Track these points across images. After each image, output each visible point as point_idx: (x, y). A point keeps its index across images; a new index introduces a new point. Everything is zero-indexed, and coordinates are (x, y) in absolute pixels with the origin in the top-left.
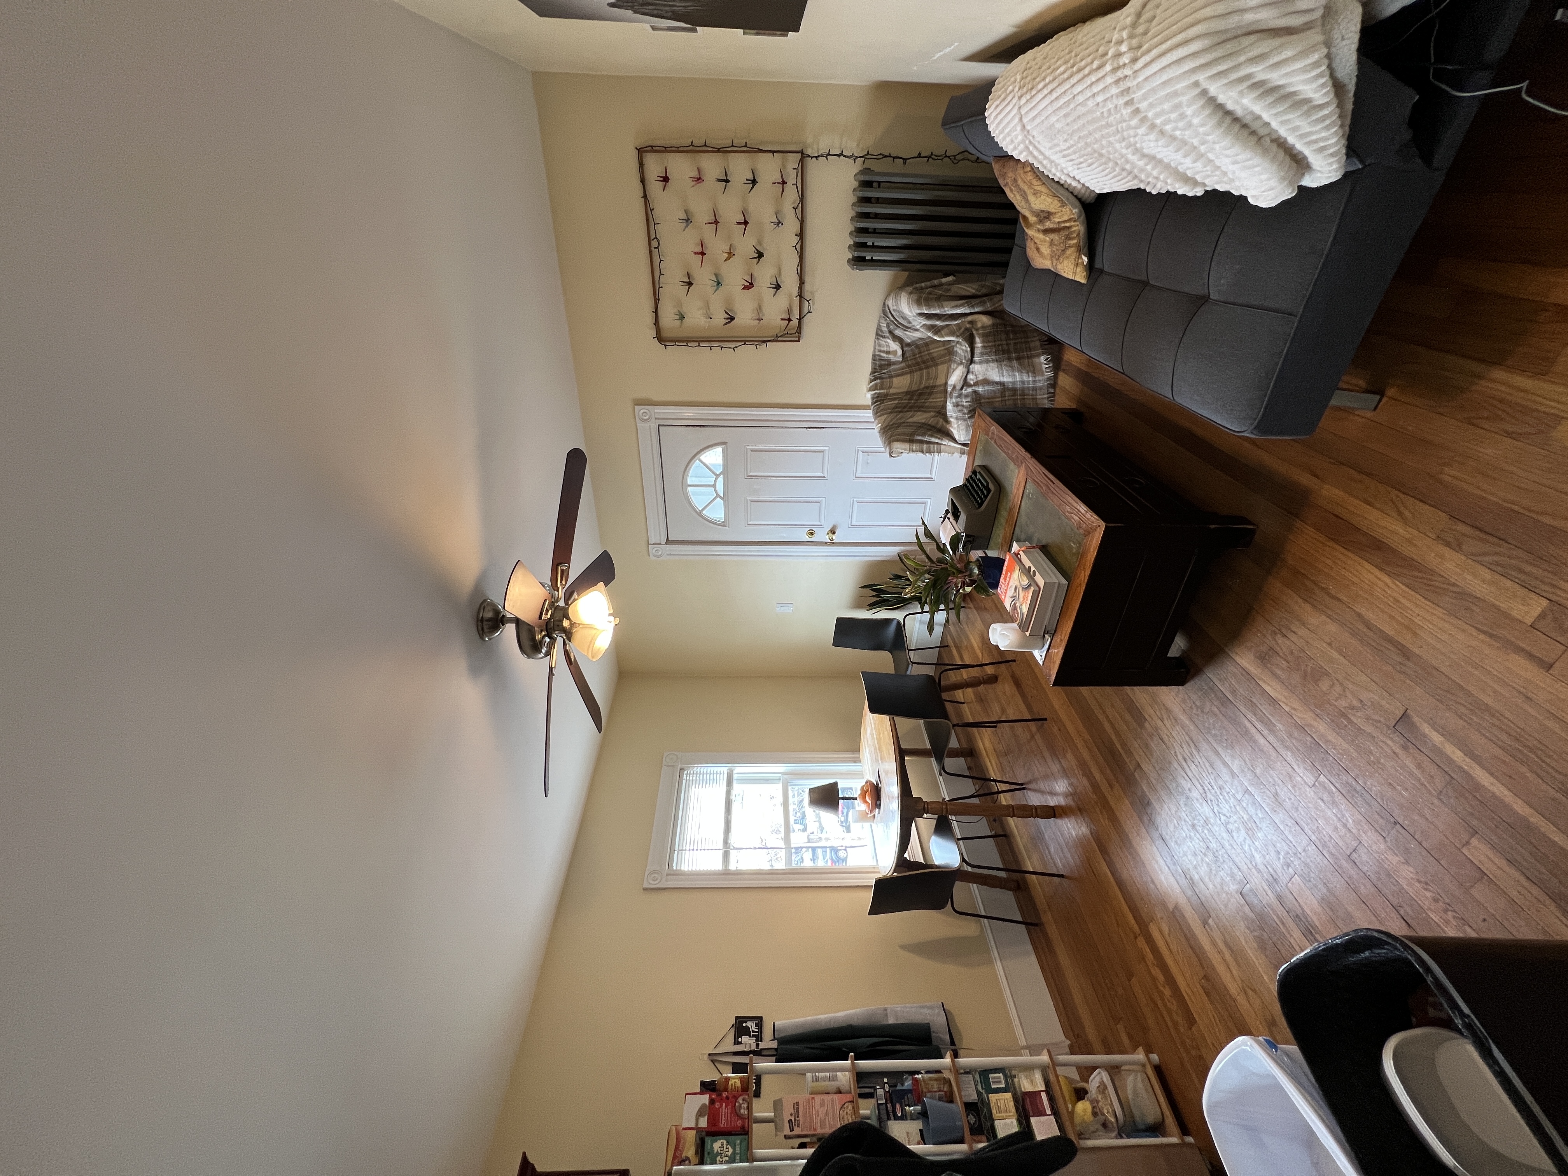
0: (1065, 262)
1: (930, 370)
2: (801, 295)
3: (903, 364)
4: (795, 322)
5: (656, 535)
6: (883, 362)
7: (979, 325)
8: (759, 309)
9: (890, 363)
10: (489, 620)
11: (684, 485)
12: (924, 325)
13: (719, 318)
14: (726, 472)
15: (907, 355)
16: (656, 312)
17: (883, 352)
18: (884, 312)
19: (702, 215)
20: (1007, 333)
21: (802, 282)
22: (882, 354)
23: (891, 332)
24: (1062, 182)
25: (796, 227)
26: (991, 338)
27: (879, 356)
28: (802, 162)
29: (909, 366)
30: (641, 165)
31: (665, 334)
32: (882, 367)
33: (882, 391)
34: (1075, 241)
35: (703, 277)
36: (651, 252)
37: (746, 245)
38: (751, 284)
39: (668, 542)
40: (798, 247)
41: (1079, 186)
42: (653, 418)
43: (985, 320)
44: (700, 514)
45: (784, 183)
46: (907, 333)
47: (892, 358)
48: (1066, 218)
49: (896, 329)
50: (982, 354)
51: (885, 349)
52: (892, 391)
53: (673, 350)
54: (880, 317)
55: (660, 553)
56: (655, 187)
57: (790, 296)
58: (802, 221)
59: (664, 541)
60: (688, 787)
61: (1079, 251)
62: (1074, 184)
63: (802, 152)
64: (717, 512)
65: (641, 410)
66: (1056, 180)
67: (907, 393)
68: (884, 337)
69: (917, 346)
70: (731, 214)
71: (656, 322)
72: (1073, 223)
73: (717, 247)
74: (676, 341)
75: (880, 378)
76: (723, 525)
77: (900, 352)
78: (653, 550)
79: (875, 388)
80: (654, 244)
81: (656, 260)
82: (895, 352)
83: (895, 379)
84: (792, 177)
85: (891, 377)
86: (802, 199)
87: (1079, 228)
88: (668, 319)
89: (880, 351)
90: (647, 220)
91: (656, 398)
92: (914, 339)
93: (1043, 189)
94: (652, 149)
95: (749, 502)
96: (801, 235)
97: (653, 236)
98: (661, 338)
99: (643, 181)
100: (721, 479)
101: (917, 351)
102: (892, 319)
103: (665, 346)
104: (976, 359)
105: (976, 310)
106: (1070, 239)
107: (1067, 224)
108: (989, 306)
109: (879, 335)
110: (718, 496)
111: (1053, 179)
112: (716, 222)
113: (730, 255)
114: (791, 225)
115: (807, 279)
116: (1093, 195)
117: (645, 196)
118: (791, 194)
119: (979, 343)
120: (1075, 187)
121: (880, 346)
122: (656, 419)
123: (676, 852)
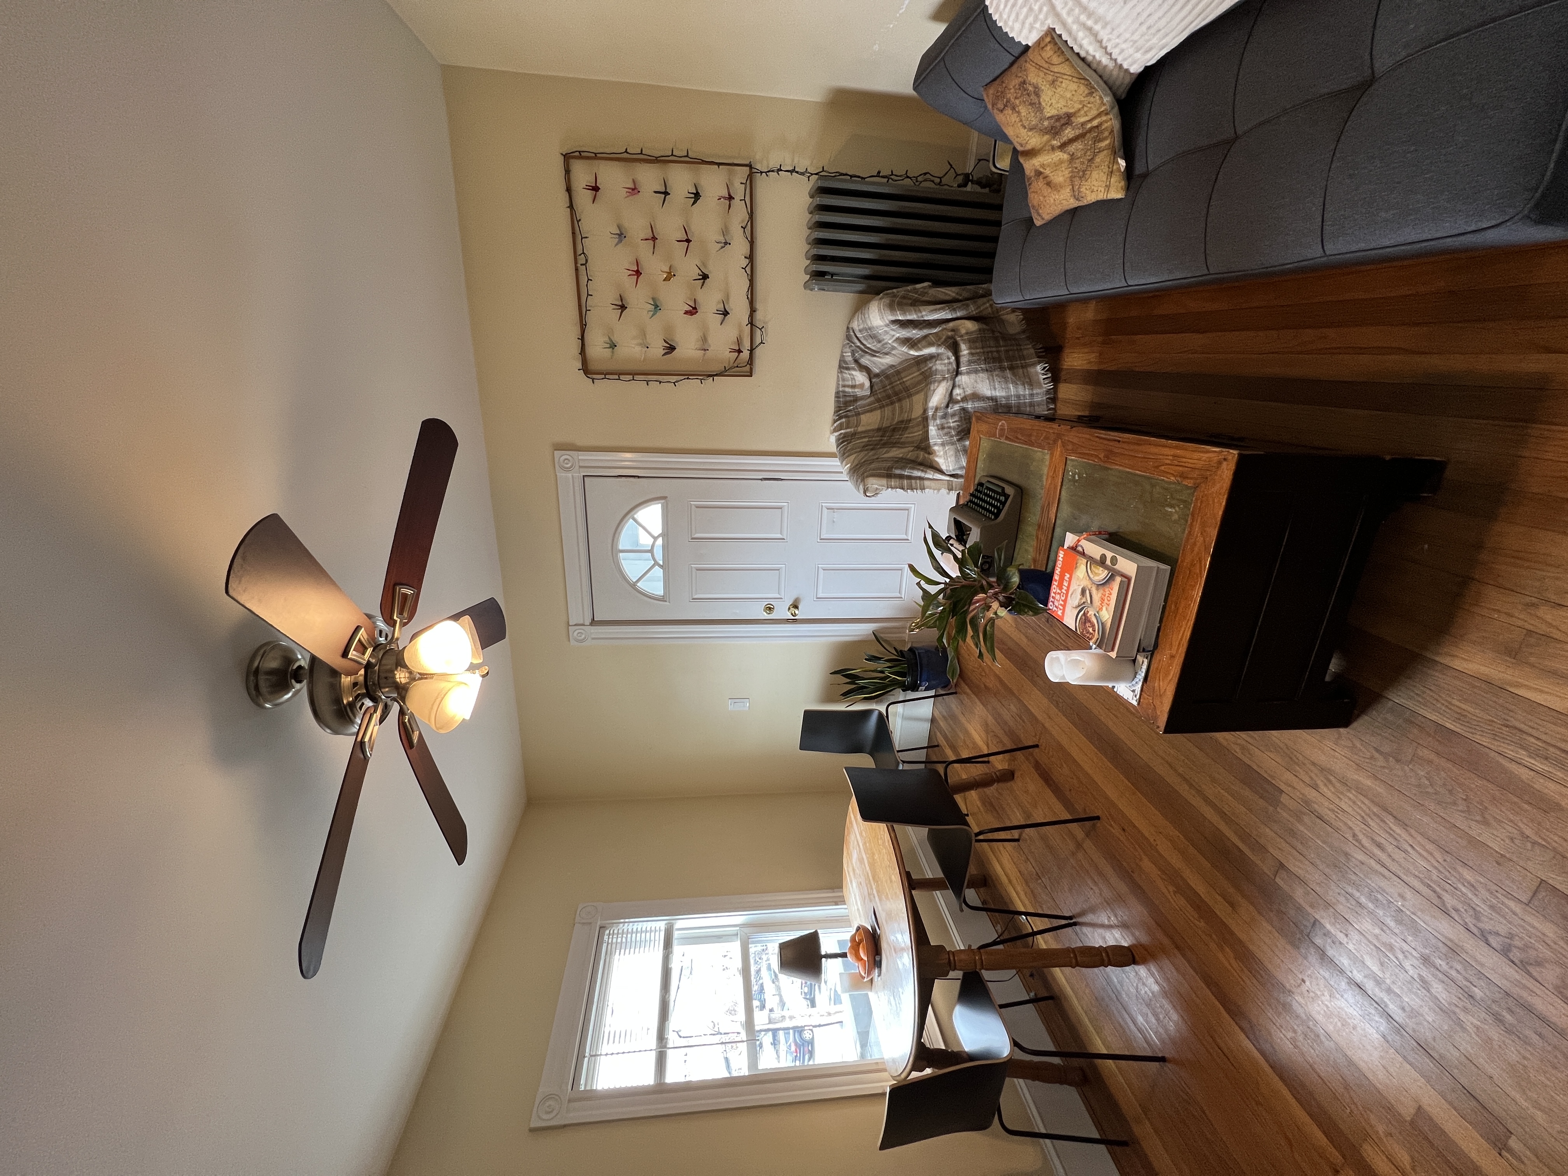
0: (1095, 175)
1: (904, 402)
2: (751, 323)
3: (872, 399)
4: (746, 354)
5: (579, 613)
6: (848, 399)
7: (963, 331)
8: (704, 339)
9: (856, 399)
10: (272, 672)
11: (614, 552)
12: (898, 339)
13: (657, 349)
14: (665, 535)
15: (876, 387)
16: (582, 339)
17: (848, 386)
18: (848, 338)
19: (637, 228)
20: (996, 339)
21: (753, 311)
22: (847, 389)
23: (856, 361)
24: (1090, 58)
25: (745, 249)
26: (979, 344)
27: (844, 392)
28: (751, 177)
29: (878, 400)
30: (568, 171)
31: (592, 366)
32: (847, 404)
33: (848, 430)
34: (1107, 142)
35: (638, 298)
36: (577, 269)
37: (688, 268)
38: (695, 308)
39: (593, 622)
40: (748, 269)
41: (1111, 65)
42: (577, 467)
43: (970, 326)
44: (633, 585)
45: (730, 198)
46: (875, 358)
47: (859, 392)
48: (1094, 112)
49: (862, 356)
50: (970, 362)
51: (850, 383)
52: (860, 429)
53: (605, 386)
54: (844, 346)
55: (583, 636)
56: (583, 197)
57: (740, 325)
58: (752, 243)
59: (588, 621)
60: (610, 954)
61: (1115, 153)
62: (1105, 60)
63: (750, 166)
64: (654, 585)
65: (561, 456)
66: (1083, 54)
67: (879, 430)
68: (848, 369)
69: (887, 377)
70: (670, 229)
71: (583, 351)
72: (1104, 118)
73: (654, 267)
74: (606, 374)
75: (846, 416)
76: (662, 599)
77: (867, 384)
78: (574, 632)
79: (840, 428)
80: (582, 260)
81: (583, 280)
82: (862, 386)
83: (863, 417)
84: (739, 191)
85: (858, 414)
86: (752, 216)
87: (1112, 122)
88: (597, 349)
89: (844, 386)
90: (574, 233)
91: (579, 443)
92: (883, 368)
93: (1065, 69)
94: (581, 155)
95: (694, 570)
96: (751, 258)
97: (580, 251)
98: (586, 370)
99: (569, 190)
100: (660, 541)
101: (887, 382)
102: (859, 344)
103: (593, 379)
104: (963, 369)
105: (959, 314)
106: (1100, 141)
107: (1095, 123)
108: (972, 309)
109: (843, 366)
110: (656, 563)
111: (1078, 54)
112: (654, 239)
113: (670, 276)
114: (740, 246)
115: (759, 306)
116: (1128, 80)
117: (571, 206)
118: (740, 211)
119: (964, 350)
120: (1106, 66)
121: (843, 380)
122: (580, 467)
123: (586, 1060)
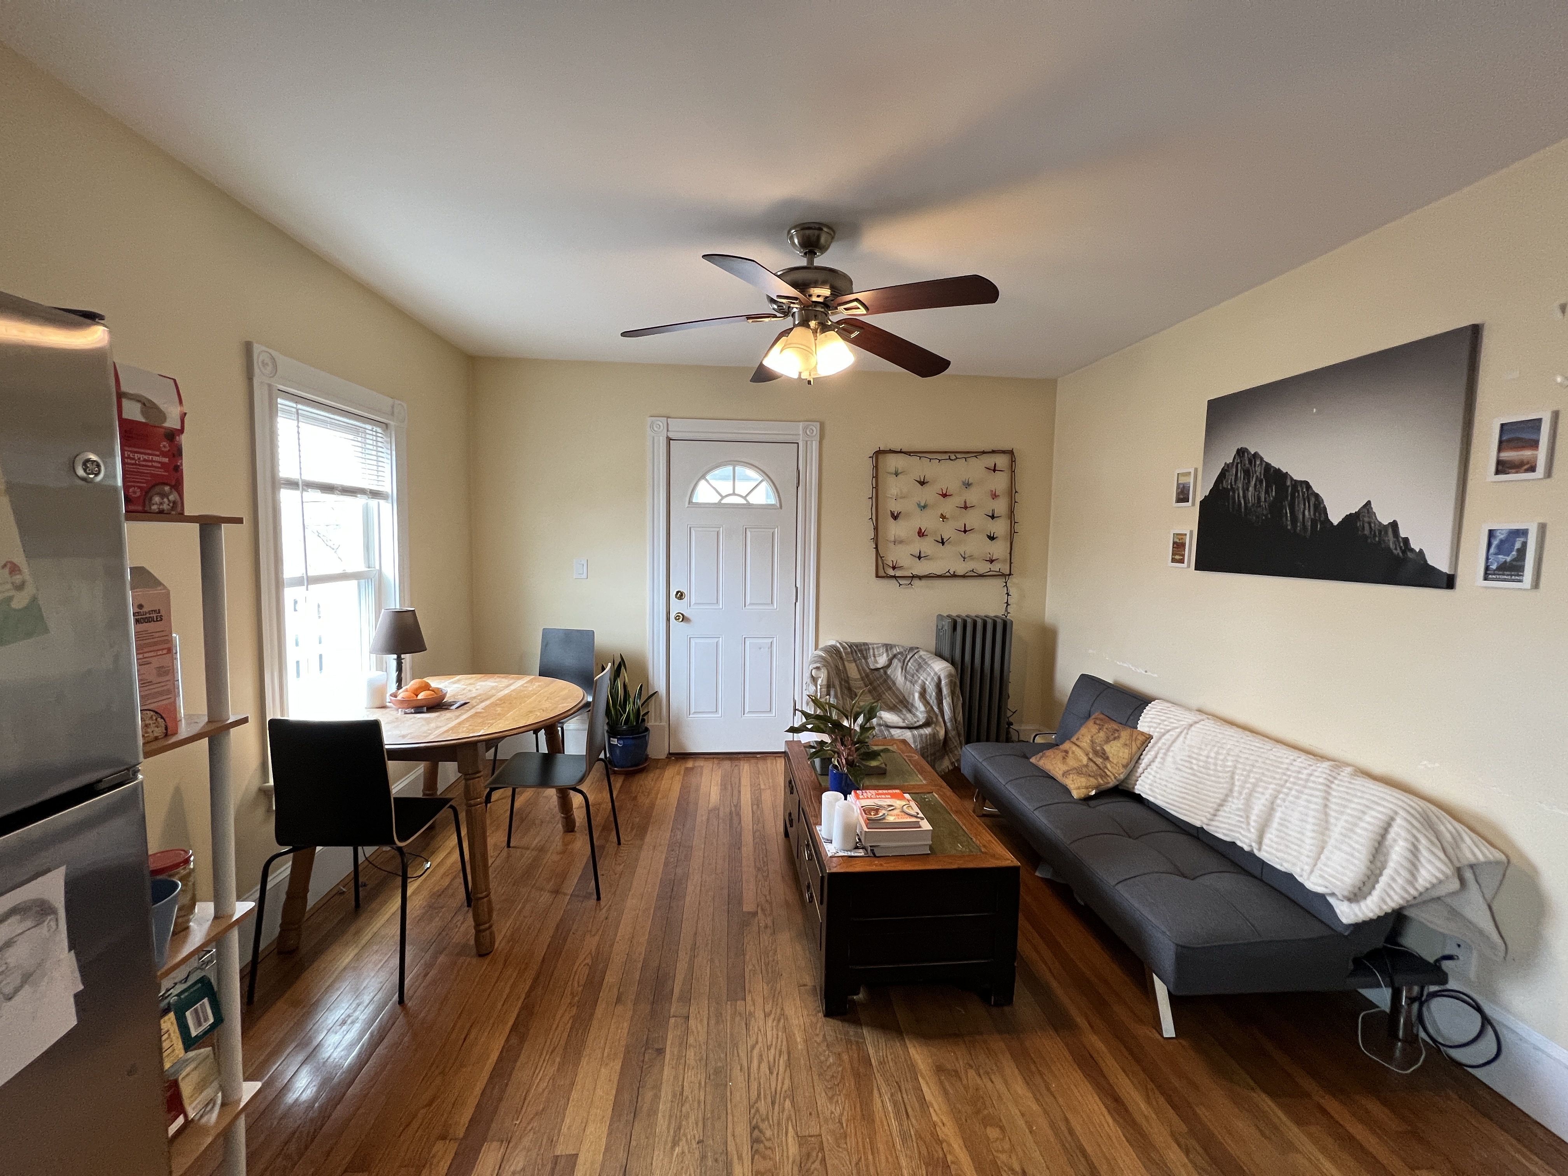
0: (1083, 780)
1: (869, 695)
2: (913, 577)
3: (868, 671)
4: (891, 572)
5: (678, 428)
6: (865, 652)
7: (938, 728)
8: (901, 542)
9: (866, 658)
11: (735, 463)
12: (925, 683)
13: (895, 507)
14: (749, 506)
15: (876, 673)
16: (901, 452)
17: (874, 652)
18: (911, 649)
19: (972, 496)
20: (934, 754)
21: (920, 578)
22: (871, 651)
23: (895, 656)
24: (1140, 761)
25: (960, 572)
26: (932, 741)
27: (869, 649)
28: (1003, 575)
29: (867, 676)
30: (1004, 452)
31: (880, 457)
32: (861, 651)
33: (844, 654)
34: (1102, 782)
35: (928, 494)
36: (946, 452)
38: (923, 535)
39: (669, 440)
40: (948, 574)
41: (1138, 775)
42: (807, 439)
43: (942, 733)
44: (703, 477)
45: (992, 561)
46: (900, 670)
47: (871, 660)
48: (1114, 771)
49: (899, 660)
50: (921, 736)
51: (876, 653)
52: (846, 663)
53: (869, 464)
54: (903, 647)
55: (655, 429)
56: (990, 460)
57: (910, 568)
58: (964, 577)
59: (671, 435)
61: (1096, 788)
62: (1140, 770)
63: (1010, 574)
64: (705, 493)
65: (816, 428)
66: (1142, 757)
67: (848, 677)
68: (887, 650)
69: (885, 681)
70: (973, 519)
71: (891, 451)
72: (1113, 777)
73: (948, 507)
74: (876, 467)
75: (852, 651)
76: (690, 502)
77: (879, 666)
78: (661, 422)
79: (844, 648)
80: (953, 457)
81: (939, 456)
82: (876, 662)
83: (854, 664)
84: (996, 567)
85: (855, 661)
86: (981, 576)
87: (1112, 782)
88: (892, 462)
89: (873, 649)
90: (968, 452)
91: (825, 442)
92: (892, 676)
93: (1134, 748)
94: (1013, 461)
95: (718, 529)
96: (954, 576)
97: (958, 456)
98: (879, 453)
99: (993, 452)
100: (742, 501)
101: (881, 681)
102: (908, 657)
103: (872, 457)
104: (915, 732)
105: (949, 724)
106: (1102, 778)
107: (1108, 773)
108: (952, 733)
109: (888, 647)
110: (723, 497)
111: (1142, 754)
112: (966, 508)
113: (943, 517)
114: (961, 568)
115: (923, 582)
116: (1131, 786)
117: (984, 452)
118: (983, 568)
119: (927, 731)
120: (1137, 772)
121: (878, 648)
122: (807, 441)
123: (294, 405)
